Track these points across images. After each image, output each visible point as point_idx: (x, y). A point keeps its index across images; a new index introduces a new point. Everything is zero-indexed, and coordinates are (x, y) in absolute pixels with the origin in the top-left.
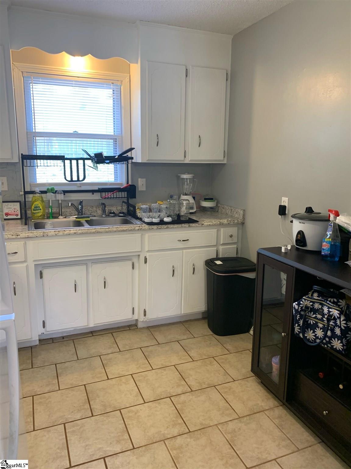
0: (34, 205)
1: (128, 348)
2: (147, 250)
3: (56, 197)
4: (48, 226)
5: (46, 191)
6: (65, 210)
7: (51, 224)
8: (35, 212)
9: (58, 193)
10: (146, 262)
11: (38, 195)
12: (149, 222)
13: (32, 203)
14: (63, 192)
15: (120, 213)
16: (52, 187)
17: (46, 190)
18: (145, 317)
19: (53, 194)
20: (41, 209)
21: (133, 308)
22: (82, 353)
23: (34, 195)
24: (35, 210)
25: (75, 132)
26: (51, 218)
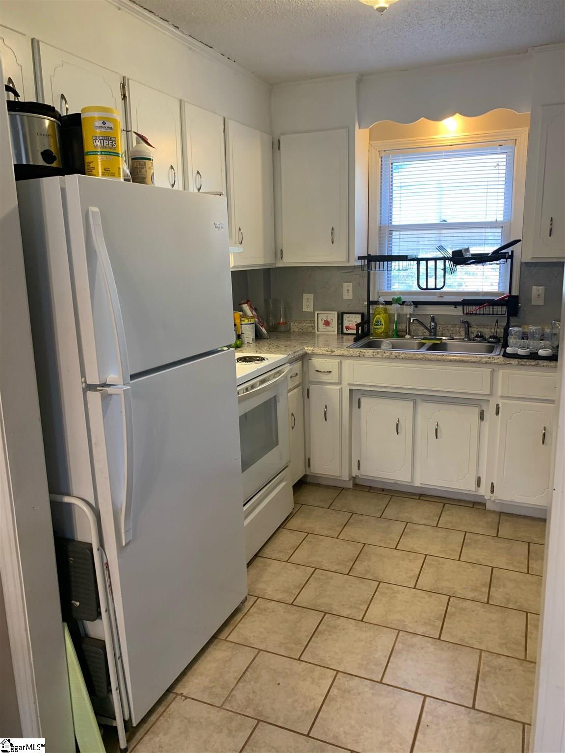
0: (375, 320)
1: (449, 526)
2: (500, 395)
3: (402, 309)
4: (384, 346)
5: (391, 302)
6: (416, 328)
7: (388, 343)
8: (376, 327)
9: (407, 305)
10: (497, 413)
11: (381, 306)
12: (510, 354)
13: (374, 315)
14: (412, 304)
15: (491, 337)
16: (399, 296)
17: (391, 300)
18: (492, 495)
19: (399, 306)
20: (382, 325)
21: (479, 478)
22: (390, 512)
23: (378, 306)
24: (376, 325)
25: (442, 221)
26: (395, 336)
